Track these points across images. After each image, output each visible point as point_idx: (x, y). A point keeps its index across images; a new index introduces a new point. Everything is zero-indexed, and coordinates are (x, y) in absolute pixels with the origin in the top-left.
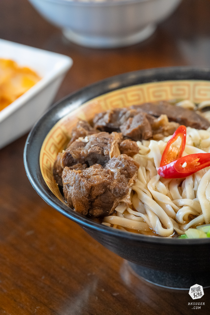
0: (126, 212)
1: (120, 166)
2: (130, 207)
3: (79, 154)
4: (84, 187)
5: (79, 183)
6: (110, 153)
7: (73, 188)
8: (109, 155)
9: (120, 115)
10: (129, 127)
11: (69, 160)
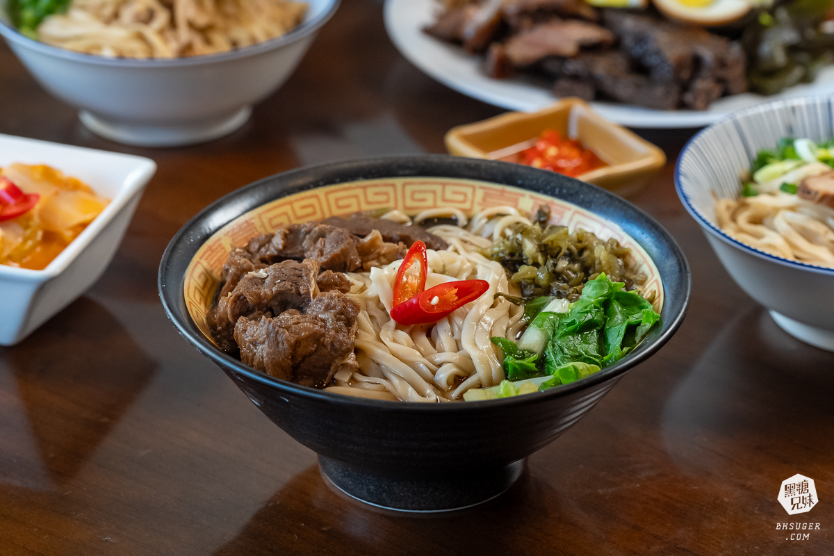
0: (352, 379)
1: (332, 308)
2: (357, 372)
3: (258, 295)
4: (285, 342)
5: (276, 336)
6: (312, 290)
7: (265, 346)
8: (310, 294)
9: (301, 236)
10: (321, 253)
11: (241, 307)
